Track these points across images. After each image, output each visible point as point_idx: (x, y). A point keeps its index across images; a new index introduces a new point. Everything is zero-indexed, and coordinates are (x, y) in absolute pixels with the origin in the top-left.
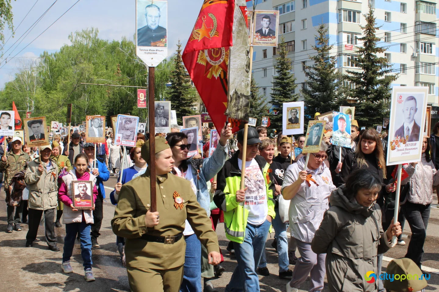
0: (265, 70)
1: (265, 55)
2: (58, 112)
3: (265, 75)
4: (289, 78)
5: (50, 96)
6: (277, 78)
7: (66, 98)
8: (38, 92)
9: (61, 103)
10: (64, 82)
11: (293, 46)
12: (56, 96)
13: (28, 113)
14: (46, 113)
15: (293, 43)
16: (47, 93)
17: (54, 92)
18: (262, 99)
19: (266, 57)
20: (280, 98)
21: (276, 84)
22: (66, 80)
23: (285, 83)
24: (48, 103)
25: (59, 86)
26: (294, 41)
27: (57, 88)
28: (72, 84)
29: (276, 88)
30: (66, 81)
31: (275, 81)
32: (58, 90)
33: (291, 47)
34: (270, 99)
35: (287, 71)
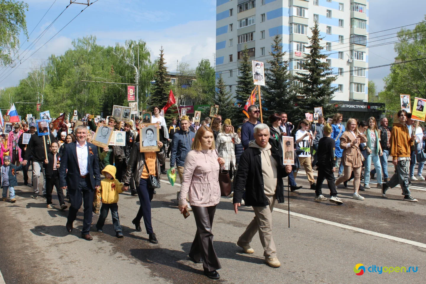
0: (231, 72)
1: (231, 60)
2: (63, 104)
3: (231, 75)
4: (250, 78)
5: (56, 91)
6: (241, 78)
8: (47, 87)
10: (68, 80)
11: (254, 52)
13: (38, 105)
15: (254, 50)
16: (54, 88)
17: (60, 87)
18: (229, 95)
19: (232, 61)
20: (243, 94)
21: (240, 83)
23: (247, 82)
25: (64, 82)
26: (254, 48)
29: (239, 86)
31: (239, 80)
32: (63, 86)
33: (252, 53)
34: (235, 95)
35: (249, 72)
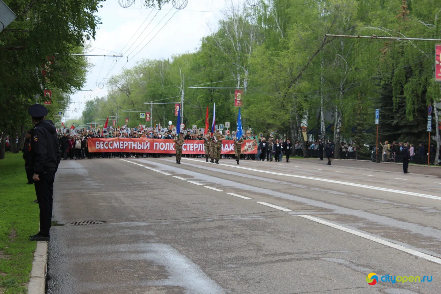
7: (306, 64)
9: (296, 73)
12: (287, 60)
14: (269, 91)
22: (307, 30)
24: (273, 73)
27: (290, 45)
28: (316, 38)
30: (306, 33)
